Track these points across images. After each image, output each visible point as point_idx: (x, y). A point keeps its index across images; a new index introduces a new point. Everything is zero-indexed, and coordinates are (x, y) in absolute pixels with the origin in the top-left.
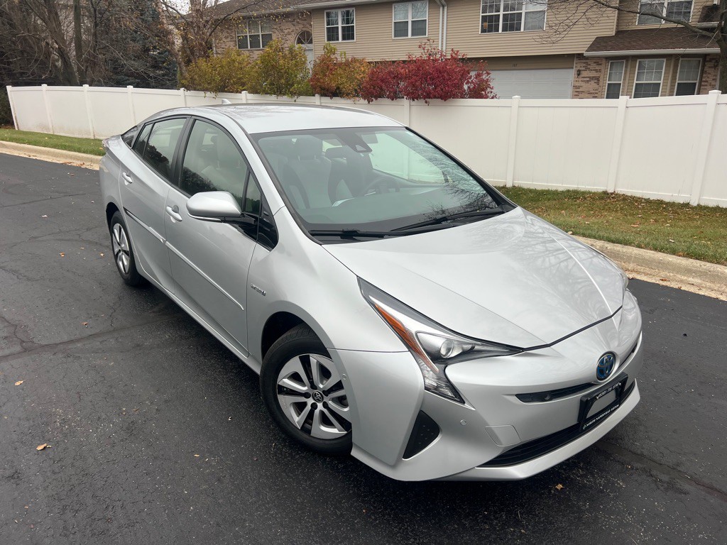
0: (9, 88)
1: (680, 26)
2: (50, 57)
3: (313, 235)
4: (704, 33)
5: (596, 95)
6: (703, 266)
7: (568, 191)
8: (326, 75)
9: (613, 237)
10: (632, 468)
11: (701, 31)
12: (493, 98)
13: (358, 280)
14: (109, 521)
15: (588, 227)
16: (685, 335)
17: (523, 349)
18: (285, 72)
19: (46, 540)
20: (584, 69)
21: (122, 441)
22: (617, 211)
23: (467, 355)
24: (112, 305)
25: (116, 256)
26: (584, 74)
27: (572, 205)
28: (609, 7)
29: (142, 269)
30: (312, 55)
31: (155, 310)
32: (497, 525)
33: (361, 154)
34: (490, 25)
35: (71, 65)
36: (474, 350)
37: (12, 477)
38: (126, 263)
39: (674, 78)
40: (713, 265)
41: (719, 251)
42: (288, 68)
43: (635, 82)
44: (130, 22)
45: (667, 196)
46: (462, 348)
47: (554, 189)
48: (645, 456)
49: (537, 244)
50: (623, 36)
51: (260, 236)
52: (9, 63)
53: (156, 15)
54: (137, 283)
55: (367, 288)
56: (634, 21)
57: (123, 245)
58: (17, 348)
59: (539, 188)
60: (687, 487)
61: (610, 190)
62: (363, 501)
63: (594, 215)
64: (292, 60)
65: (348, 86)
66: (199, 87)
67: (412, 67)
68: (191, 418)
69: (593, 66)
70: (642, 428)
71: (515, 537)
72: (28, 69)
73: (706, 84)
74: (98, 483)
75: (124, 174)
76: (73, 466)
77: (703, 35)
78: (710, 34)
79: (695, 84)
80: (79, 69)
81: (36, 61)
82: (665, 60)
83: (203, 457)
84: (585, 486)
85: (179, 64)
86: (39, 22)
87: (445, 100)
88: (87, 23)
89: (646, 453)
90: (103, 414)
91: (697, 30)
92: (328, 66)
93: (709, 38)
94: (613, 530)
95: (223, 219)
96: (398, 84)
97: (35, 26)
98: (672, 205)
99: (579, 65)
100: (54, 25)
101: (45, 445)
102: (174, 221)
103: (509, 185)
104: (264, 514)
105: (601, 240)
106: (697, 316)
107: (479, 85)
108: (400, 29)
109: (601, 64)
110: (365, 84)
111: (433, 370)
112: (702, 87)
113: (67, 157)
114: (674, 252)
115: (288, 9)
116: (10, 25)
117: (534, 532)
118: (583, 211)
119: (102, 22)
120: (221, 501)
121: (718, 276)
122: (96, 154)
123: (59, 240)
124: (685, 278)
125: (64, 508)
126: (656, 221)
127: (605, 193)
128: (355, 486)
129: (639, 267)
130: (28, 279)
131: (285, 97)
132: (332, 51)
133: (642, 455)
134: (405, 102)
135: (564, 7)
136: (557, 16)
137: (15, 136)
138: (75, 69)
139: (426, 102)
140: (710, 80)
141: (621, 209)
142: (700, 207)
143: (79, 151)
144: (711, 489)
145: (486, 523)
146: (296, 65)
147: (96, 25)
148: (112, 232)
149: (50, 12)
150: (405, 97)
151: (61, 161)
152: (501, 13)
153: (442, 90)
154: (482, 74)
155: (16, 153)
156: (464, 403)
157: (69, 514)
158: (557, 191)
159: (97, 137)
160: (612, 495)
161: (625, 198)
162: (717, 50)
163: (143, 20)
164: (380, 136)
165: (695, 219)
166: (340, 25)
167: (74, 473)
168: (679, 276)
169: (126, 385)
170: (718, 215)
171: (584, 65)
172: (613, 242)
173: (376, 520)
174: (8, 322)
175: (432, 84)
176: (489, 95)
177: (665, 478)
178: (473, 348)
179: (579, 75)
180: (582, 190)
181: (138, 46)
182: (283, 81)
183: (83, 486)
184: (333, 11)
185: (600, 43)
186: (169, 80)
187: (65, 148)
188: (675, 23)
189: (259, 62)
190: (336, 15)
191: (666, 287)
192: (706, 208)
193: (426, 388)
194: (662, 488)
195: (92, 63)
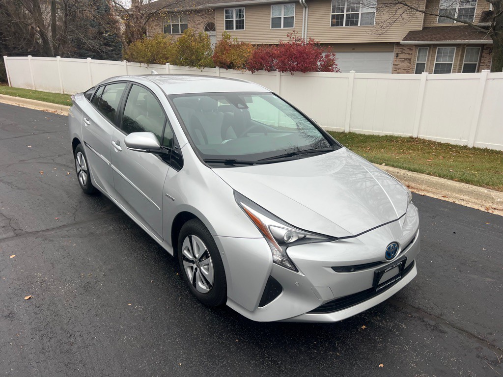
0: (5, 57)
1: (466, 25)
2: (34, 36)
3: (206, 162)
4: (482, 30)
5: (408, 71)
6: (470, 188)
7: (387, 136)
8: (223, 54)
9: (412, 167)
10: (411, 316)
11: (480, 29)
12: (337, 72)
13: (234, 192)
14: (71, 344)
15: (397, 161)
16: (454, 233)
17: (337, 238)
18: (196, 51)
19: (30, 355)
20: (401, 52)
21: (81, 294)
22: (418, 150)
23: (301, 241)
24: (75, 206)
25: (78, 174)
26: (401, 56)
27: (388, 146)
28: (418, 11)
29: (95, 183)
30: (214, 40)
31: (103, 210)
32: (322, 350)
33: (241, 110)
34: (337, 21)
35: (48, 43)
36: (306, 238)
37: (8, 316)
38: (84, 179)
39: (461, 60)
40: (477, 187)
41: (482, 178)
42: (198, 48)
43: (435, 62)
44: (89, 13)
45: (453, 140)
46: (298, 236)
47: (377, 134)
48: (420, 309)
49: (359, 173)
50: (427, 31)
51: (172, 162)
52: (6, 40)
53: (107, 9)
54: (92, 192)
55: (239, 197)
56: (435, 20)
57: (83, 167)
58: (11, 234)
59: (367, 134)
60: (446, 329)
61: (415, 136)
62: (236, 334)
63: (403, 153)
64: (200, 43)
65: (239, 62)
66: (136, 60)
67: (283, 49)
68: (126, 280)
69: (407, 51)
70: (420, 292)
71: (333, 358)
72: (19, 45)
73: (483, 64)
74: (65, 321)
75: (85, 119)
76: (48, 309)
77: (481, 31)
78: (486, 31)
79: (476, 64)
80: (54, 46)
81: (25, 39)
82: (456, 48)
83: (134, 305)
84: (380, 327)
85: (123, 43)
86: (27, 12)
87: (304, 73)
88: (60, 13)
89: (421, 307)
90: (68, 277)
91: (477, 28)
92: (225, 48)
93: (486, 33)
94: (396, 355)
95: (148, 150)
96: (273, 61)
97: (24, 16)
98: (456, 146)
99: (397, 50)
100: (38, 15)
101: (30, 296)
102: (117, 151)
103: (347, 131)
104: (172, 342)
105: (404, 169)
106: (464, 221)
107: (327, 63)
108: (276, 23)
109: (412, 50)
110: (250, 61)
111: (279, 250)
112: (481, 67)
113: (44, 106)
114: (452, 178)
115: (199, 8)
116: (7, 14)
117: (345, 355)
118: (395, 150)
119: (71, 13)
120: (144, 333)
121: (480, 194)
122: (65, 105)
123: (39, 162)
124: (459, 196)
125: (43, 336)
126: (444, 157)
127: (411, 138)
128: (232, 325)
129: (428, 188)
130: (19, 189)
131: (195, 68)
132: (228, 37)
133: (419, 308)
134: (277, 73)
135: (387, 10)
136: (382, 16)
137: (9, 91)
138: (51, 46)
139: (292, 74)
140: (486, 62)
141: (422, 149)
142: (474, 149)
143: (54, 103)
144: (462, 331)
145: (315, 349)
146: (203, 46)
147: (66, 15)
148: (76, 158)
149: (35, 6)
150: (277, 70)
151: (41, 109)
152: (345, 13)
153: (302, 66)
154: (330, 55)
155: (10, 103)
156: (298, 271)
157: (45, 340)
158: (379, 136)
159: (65, 93)
160: (397, 333)
161: (424, 142)
162: (491, 42)
163: (99, 12)
164: (254, 98)
165: (470, 157)
166: (234, 19)
167: (49, 314)
168: (454, 194)
169: (84, 259)
170: (486, 154)
171: (401, 50)
172: (412, 171)
173: (244, 346)
174: (5, 216)
175: (296, 61)
176: (334, 69)
177: (433, 323)
178: (305, 236)
179: (397, 57)
180: (396, 136)
181: (95, 30)
182: (194, 57)
183: (55, 322)
184: (231, 9)
185: (412, 35)
186: (116, 54)
187: (43, 100)
188: (462, 22)
189: (177, 43)
190: (232, 12)
191: (446, 201)
192: (478, 149)
193: (274, 262)
194: (430, 329)
195: (63, 41)
